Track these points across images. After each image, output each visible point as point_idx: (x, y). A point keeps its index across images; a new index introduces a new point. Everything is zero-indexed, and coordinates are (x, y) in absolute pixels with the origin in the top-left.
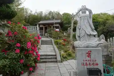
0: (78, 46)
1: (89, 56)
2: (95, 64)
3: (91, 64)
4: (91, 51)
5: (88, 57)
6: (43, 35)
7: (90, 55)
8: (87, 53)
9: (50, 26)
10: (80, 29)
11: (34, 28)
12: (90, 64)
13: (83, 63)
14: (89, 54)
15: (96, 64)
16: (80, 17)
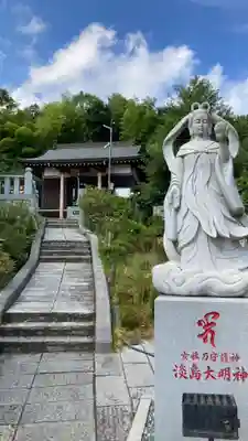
0: (165, 289)
1: (209, 335)
2: (233, 371)
3: (215, 374)
4: (216, 314)
5: (205, 340)
6: (56, 215)
7: (213, 333)
8: (200, 323)
9: (92, 173)
10: (177, 210)
11: (12, 183)
12: (209, 371)
13: (182, 367)
14: (208, 329)
15: (236, 375)
16: (183, 157)
